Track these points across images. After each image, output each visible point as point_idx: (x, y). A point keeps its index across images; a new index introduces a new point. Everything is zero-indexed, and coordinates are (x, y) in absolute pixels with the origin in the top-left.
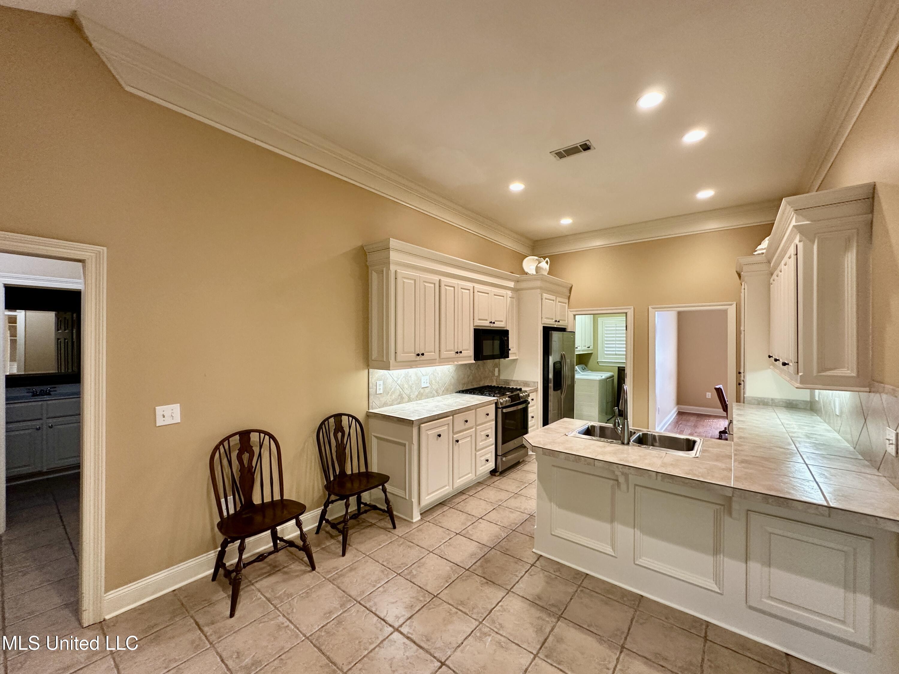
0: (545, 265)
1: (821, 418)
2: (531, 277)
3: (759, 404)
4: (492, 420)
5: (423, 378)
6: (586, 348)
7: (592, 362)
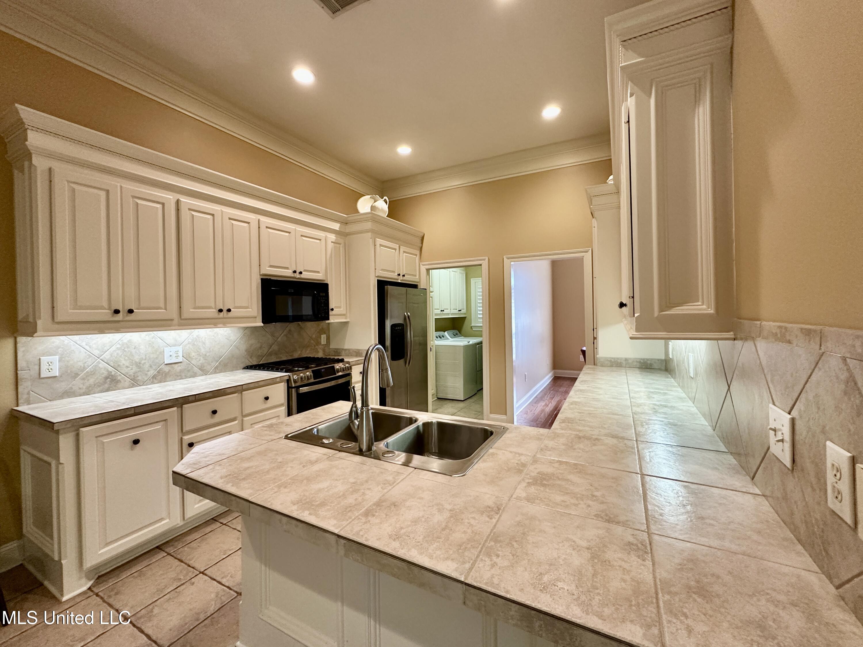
0: (382, 205)
1: (675, 381)
2: (362, 217)
3: (612, 366)
4: (282, 405)
5: (167, 350)
6: (456, 311)
7: (466, 327)
